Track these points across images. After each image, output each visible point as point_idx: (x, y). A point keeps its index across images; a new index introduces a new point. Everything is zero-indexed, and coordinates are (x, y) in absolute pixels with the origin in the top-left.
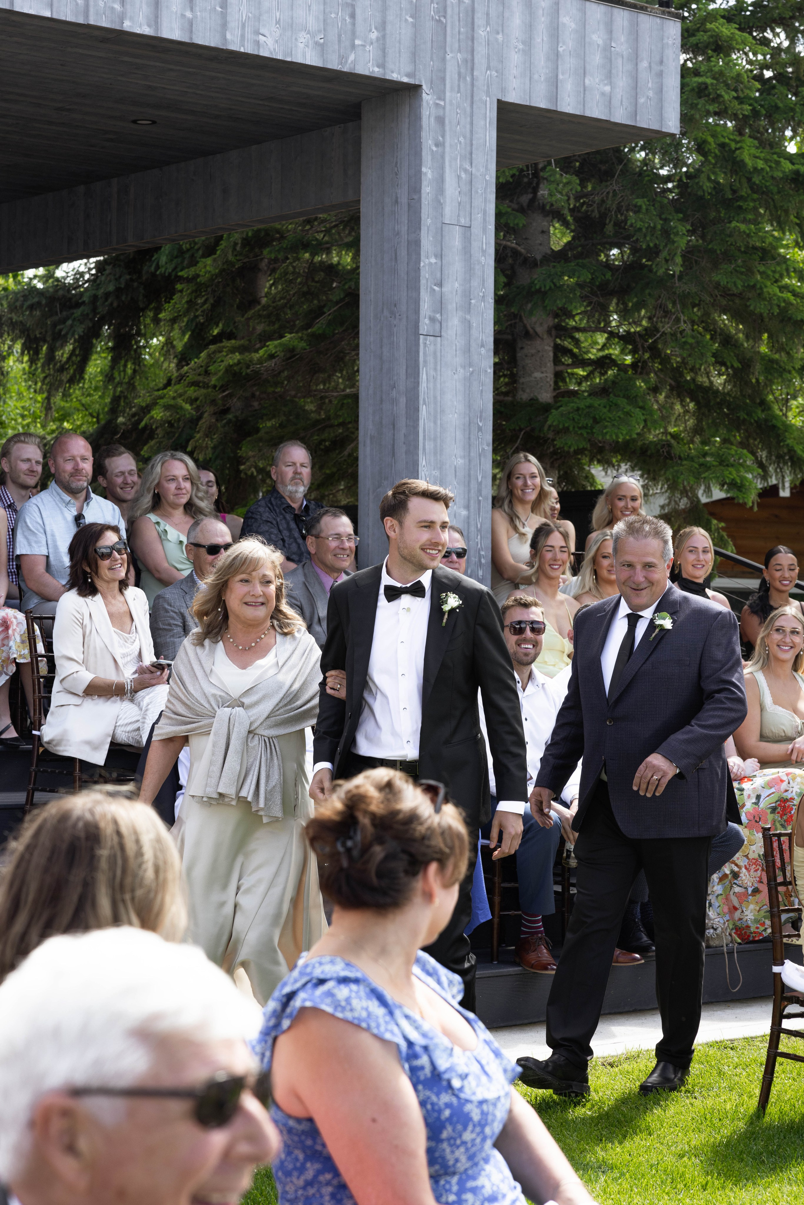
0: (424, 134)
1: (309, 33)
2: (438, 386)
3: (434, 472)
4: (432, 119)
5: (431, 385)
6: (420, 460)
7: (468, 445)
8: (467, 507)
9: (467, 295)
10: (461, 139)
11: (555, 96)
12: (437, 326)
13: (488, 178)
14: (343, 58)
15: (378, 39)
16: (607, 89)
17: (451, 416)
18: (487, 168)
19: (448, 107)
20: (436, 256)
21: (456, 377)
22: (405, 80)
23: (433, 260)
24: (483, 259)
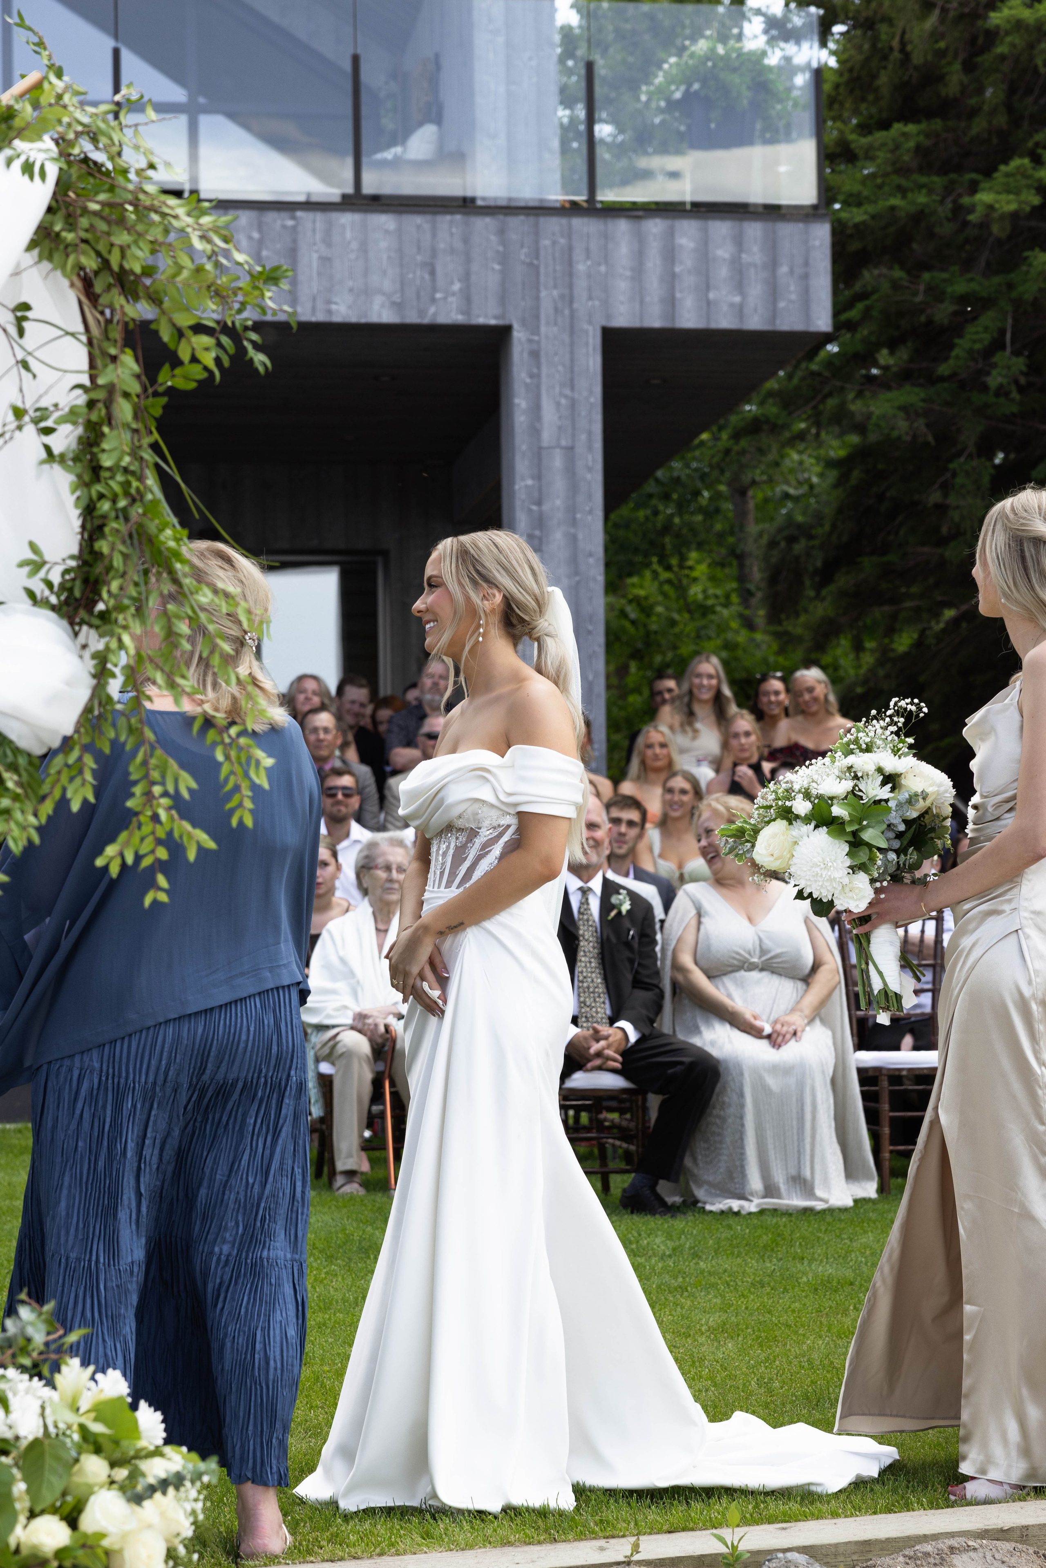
1: (384, 294)
4: (525, 355)
9: (572, 509)
10: (560, 368)
11: (671, 314)
13: (592, 400)
14: (422, 312)
15: (461, 290)
16: (737, 299)
19: (543, 341)
20: (533, 478)
22: (493, 322)
23: (530, 482)
24: (589, 476)
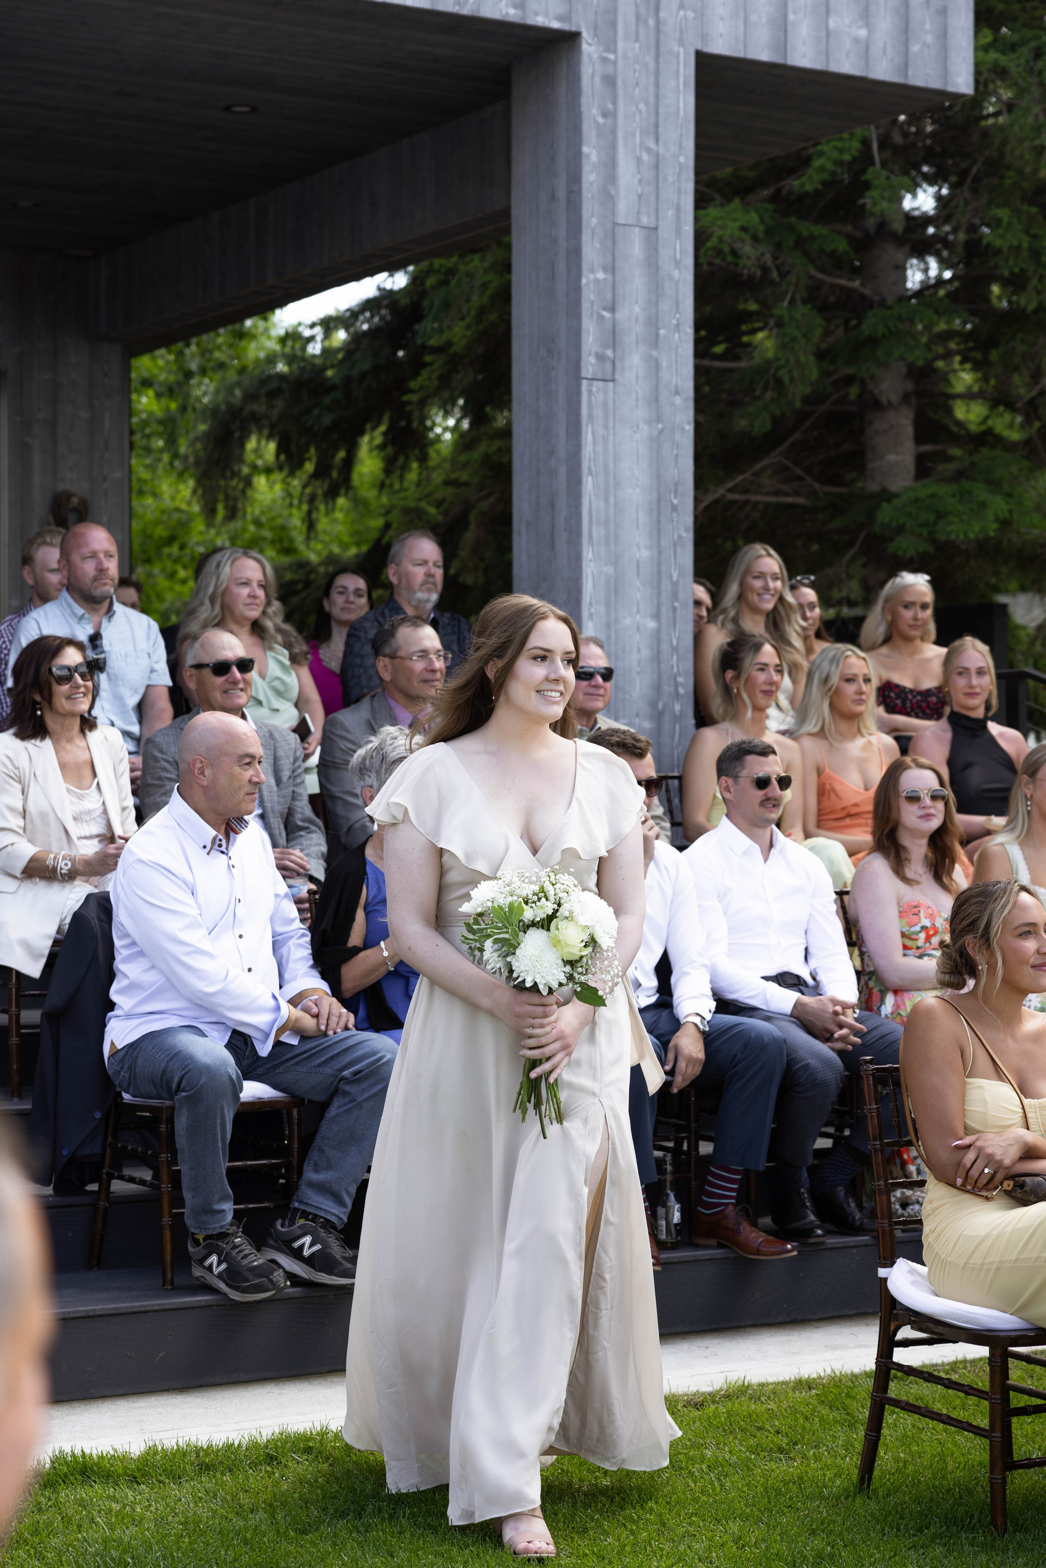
0: (584, 100)
2: (611, 449)
3: (605, 569)
4: (597, 79)
5: (600, 449)
6: (585, 552)
7: (657, 531)
8: (657, 616)
9: (653, 323)
10: (642, 106)
11: (782, 44)
12: (608, 366)
13: (682, 159)
16: (863, 33)
17: (630, 491)
18: (681, 147)
19: (621, 63)
20: (605, 270)
21: (637, 436)
22: (556, 25)
23: (601, 275)
24: (676, 273)
